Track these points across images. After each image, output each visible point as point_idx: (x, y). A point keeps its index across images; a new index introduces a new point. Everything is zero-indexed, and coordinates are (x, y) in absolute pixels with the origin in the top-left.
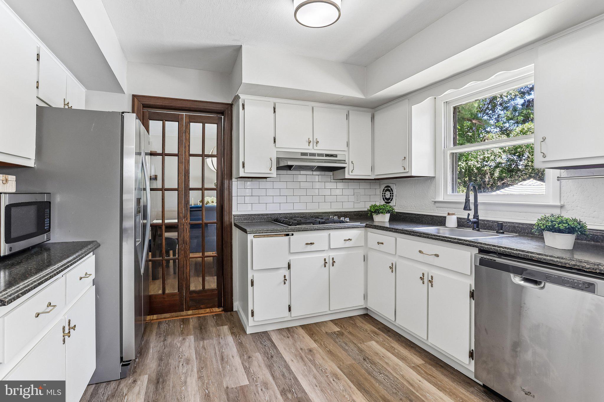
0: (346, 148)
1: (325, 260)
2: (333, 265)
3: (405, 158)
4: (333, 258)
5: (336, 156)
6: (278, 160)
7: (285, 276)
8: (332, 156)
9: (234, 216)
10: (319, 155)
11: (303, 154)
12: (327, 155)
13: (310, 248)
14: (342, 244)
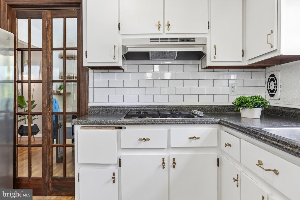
0: (206, 30)
1: (163, 159)
2: (174, 167)
3: (272, 31)
4: (174, 159)
5: (194, 40)
6: (124, 48)
7: (114, 174)
8: (188, 40)
9: (91, 107)
10: (172, 40)
11: (152, 40)
12: (182, 40)
13: (143, 144)
14: (186, 143)
